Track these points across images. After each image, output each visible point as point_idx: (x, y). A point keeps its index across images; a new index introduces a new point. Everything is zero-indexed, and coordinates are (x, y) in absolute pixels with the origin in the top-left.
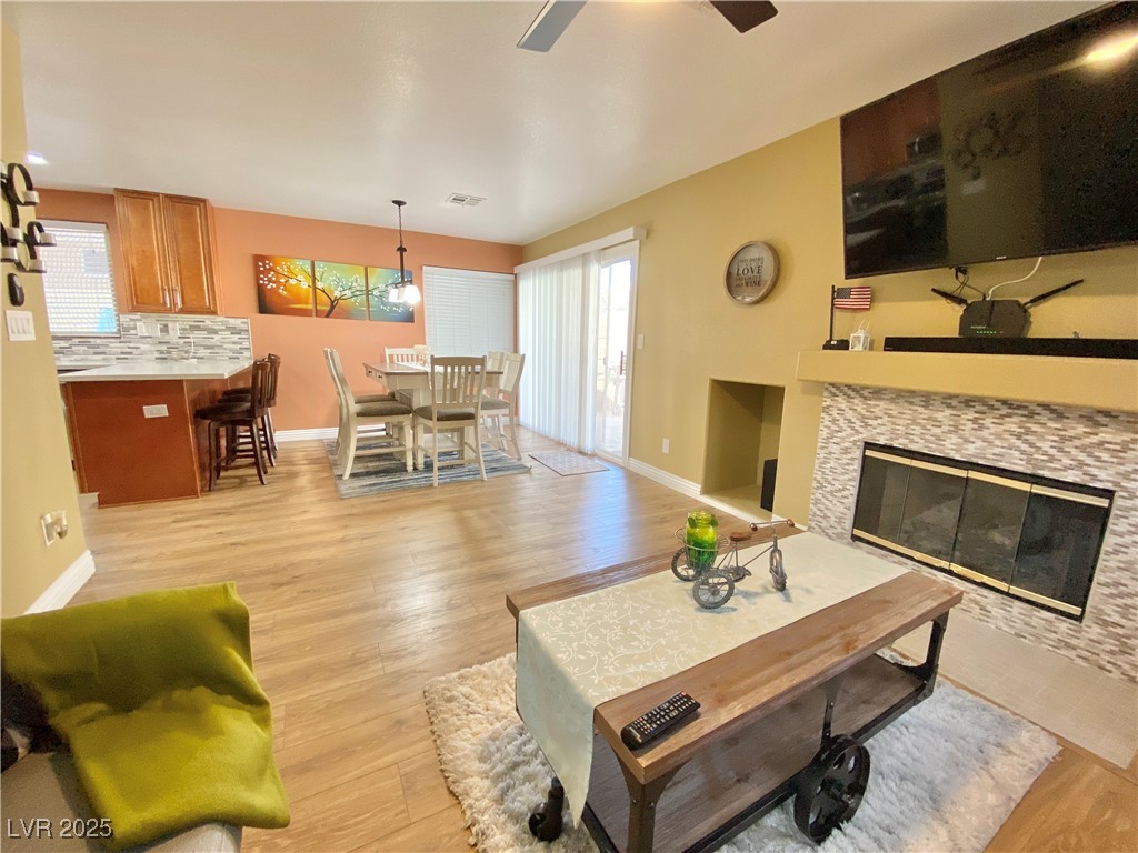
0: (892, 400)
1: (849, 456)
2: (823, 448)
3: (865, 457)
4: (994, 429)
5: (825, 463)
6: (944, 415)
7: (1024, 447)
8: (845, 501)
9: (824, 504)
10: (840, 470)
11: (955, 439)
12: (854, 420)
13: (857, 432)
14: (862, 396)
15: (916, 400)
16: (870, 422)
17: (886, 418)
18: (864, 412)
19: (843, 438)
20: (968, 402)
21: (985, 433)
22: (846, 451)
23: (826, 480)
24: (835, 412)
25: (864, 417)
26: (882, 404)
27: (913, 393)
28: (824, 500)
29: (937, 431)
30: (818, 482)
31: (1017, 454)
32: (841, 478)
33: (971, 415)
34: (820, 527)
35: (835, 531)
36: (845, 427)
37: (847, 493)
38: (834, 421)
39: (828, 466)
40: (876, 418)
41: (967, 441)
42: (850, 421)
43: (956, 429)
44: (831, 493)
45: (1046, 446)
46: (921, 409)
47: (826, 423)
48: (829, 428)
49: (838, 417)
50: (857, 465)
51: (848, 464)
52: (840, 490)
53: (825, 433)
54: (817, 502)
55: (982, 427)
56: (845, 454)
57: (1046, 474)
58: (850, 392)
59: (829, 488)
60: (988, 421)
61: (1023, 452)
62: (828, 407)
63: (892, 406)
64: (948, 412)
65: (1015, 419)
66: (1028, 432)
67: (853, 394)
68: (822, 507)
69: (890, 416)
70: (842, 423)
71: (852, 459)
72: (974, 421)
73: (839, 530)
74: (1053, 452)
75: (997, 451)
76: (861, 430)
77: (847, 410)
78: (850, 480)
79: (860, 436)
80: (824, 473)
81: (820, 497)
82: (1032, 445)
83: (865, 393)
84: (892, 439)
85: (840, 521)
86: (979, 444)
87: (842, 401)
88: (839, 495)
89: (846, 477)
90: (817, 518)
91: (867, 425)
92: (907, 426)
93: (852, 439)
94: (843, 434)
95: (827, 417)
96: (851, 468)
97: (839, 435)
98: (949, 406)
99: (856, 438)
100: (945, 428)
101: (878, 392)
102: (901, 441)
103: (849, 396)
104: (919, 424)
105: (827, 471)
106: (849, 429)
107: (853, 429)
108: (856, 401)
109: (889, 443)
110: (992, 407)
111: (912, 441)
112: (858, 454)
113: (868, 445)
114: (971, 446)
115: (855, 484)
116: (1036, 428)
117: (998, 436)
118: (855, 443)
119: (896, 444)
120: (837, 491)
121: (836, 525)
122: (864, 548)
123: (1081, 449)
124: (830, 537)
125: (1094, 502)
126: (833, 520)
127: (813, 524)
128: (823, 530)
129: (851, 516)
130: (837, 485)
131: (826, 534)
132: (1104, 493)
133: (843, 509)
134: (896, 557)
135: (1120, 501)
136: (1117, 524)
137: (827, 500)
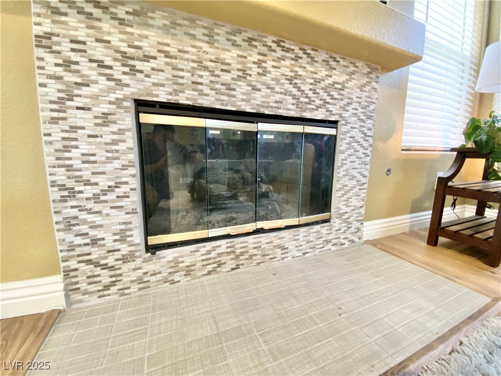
1: (114, 128)
2: (54, 121)
3: (139, 125)
4: (275, 73)
5: (66, 149)
6: (231, 56)
7: (295, 91)
8: (124, 202)
9: (85, 222)
10: (101, 155)
11: (242, 87)
12: (108, 62)
16: (139, 65)
17: (162, 60)
18: (124, 47)
19: (95, 97)
21: (267, 79)
22: (105, 119)
23: (79, 180)
28: (83, 216)
29: (226, 78)
30: (62, 187)
31: (290, 99)
32: (109, 167)
33: (256, 57)
34: (89, 262)
35: (118, 255)
36: (93, 75)
38: (67, 64)
39: (75, 153)
40: (147, 58)
42: (101, 65)
44: (96, 198)
45: (306, 88)
46: (206, 47)
47: (51, 69)
48: (59, 78)
49: (74, 57)
50: (131, 141)
51: (115, 142)
52: (111, 189)
53: (53, 90)
54: (69, 224)
55: (265, 73)
56: (105, 124)
57: (308, 115)
59: (89, 191)
60: (269, 64)
61: (294, 97)
62: (48, 36)
65: (287, 63)
66: (297, 76)
68: (84, 228)
69: (167, 55)
70: (87, 69)
71: (121, 132)
72: (259, 63)
73: (125, 249)
74: (310, 94)
75: (278, 97)
76: (126, 79)
78: (124, 167)
79: (127, 91)
80: (69, 168)
81: (75, 212)
82: (299, 89)
84: (176, 92)
86: (265, 91)
88: (111, 196)
89: (117, 164)
90: (79, 251)
91: (134, 71)
92: (193, 71)
93: (112, 97)
94: (94, 89)
95: (50, 58)
96: (122, 147)
97: (85, 91)
99: (119, 94)
100: (235, 74)
102: (189, 93)
104: (206, 68)
105: (77, 163)
106: (102, 80)
107: (110, 78)
109: (173, 99)
111: (201, 94)
112: (129, 121)
113: (143, 105)
114: (257, 95)
115: (136, 170)
116: (301, 72)
117: (276, 80)
118: (118, 102)
119: (183, 100)
120: (104, 192)
121: (117, 245)
122: (168, 254)
123: (324, 89)
124: (112, 268)
125: (331, 131)
126: (109, 241)
127: (73, 264)
128: (97, 265)
129: (137, 221)
130: (104, 182)
131: (105, 267)
132: (334, 124)
133: (122, 216)
134: (209, 245)
135: (342, 128)
136: (341, 146)
137: (90, 211)
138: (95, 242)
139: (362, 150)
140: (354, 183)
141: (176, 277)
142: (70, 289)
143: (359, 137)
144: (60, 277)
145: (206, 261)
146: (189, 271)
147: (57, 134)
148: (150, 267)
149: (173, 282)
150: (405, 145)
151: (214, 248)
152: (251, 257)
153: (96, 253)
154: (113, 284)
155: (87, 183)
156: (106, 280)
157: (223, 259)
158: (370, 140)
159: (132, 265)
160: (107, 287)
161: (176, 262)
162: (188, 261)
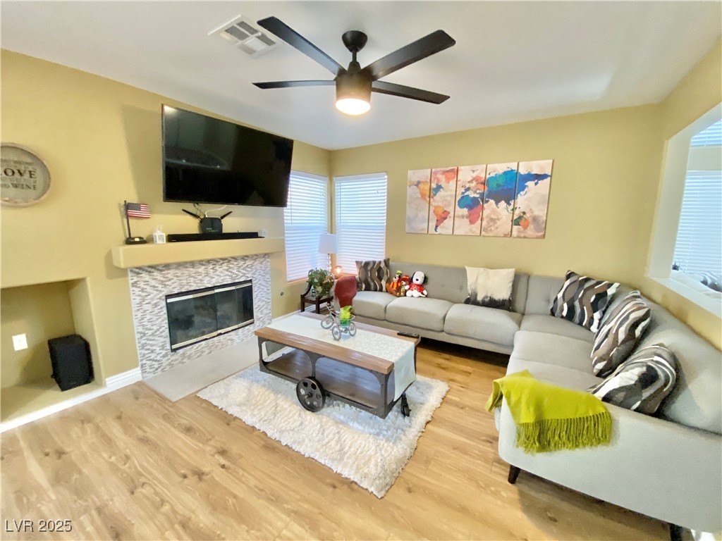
0: (176, 268)
1: (159, 307)
2: (138, 310)
3: (167, 303)
4: (220, 270)
5: (142, 319)
6: (202, 269)
7: (230, 274)
8: (163, 334)
9: (149, 344)
10: (155, 318)
11: (207, 278)
12: (156, 285)
13: (161, 291)
14: (158, 270)
15: (188, 265)
16: (167, 283)
17: (175, 279)
18: (162, 279)
19: (152, 299)
20: (209, 261)
21: (217, 273)
22: (156, 305)
23: (147, 329)
24: (142, 285)
25: (162, 281)
26: (172, 272)
27: (186, 263)
28: (148, 342)
29: (200, 277)
30: (141, 333)
31: (228, 277)
32: (157, 322)
33: (212, 267)
34: (150, 360)
35: (161, 355)
36: (152, 291)
37: (163, 329)
38: (143, 290)
39: (145, 319)
40: (170, 280)
41: (212, 278)
42: (154, 287)
43: (207, 274)
44: (153, 335)
45: (235, 271)
46: (191, 269)
47: (138, 293)
48: (139, 295)
49: (145, 287)
50: (165, 310)
51: (159, 312)
52: (158, 330)
53: (138, 300)
55: (216, 270)
56: (156, 307)
57: (237, 281)
58: (150, 269)
59: (150, 332)
60: (217, 268)
61: (230, 276)
62: (136, 282)
63: (177, 272)
64: (203, 267)
65: (225, 264)
66: (230, 268)
67: (153, 270)
68: (148, 347)
69: (177, 276)
70: (149, 289)
71: (161, 308)
72: (213, 268)
73: (164, 352)
74: (237, 273)
75: (222, 278)
76: (163, 289)
77: (150, 280)
78: (163, 321)
79: (163, 293)
80: (143, 325)
81: (145, 341)
82: (231, 272)
83: (160, 268)
84: (181, 288)
85: (163, 347)
86: (216, 277)
87: (145, 276)
88: (158, 333)
90: (147, 356)
91: (165, 285)
92: (187, 279)
93: (158, 297)
94: (152, 296)
95: (137, 289)
96: (162, 313)
97: (149, 297)
98: (203, 265)
99: (161, 295)
100: (203, 275)
101: (167, 266)
103: (150, 272)
104: (192, 277)
105: (145, 323)
106: (155, 292)
107: (157, 290)
108: (155, 274)
109: (179, 291)
110: (217, 262)
111: (191, 286)
112: (163, 304)
113: (168, 296)
114: (214, 279)
115: (167, 321)
116: (231, 266)
117: (221, 272)
118: (160, 298)
119: (183, 290)
120: (156, 332)
121: (161, 351)
122: (181, 351)
123: (243, 269)
124: (159, 361)
125: (249, 284)
126: (157, 349)
127: (144, 362)
128: (153, 360)
129: (168, 340)
130: (155, 328)
131: (156, 361)
132: (251, 281)
133: (162, 340)
134: (197, 345)
135: (254, 282)
136: (254, 289)
137: (151, 340)
138: (153, 351)
139: (265, 288)
140: (264, 303)
141: (184, 361)
142: (144, 372)
143: (264, 283)
144: (139, 368)
145: (196, 352)
146: (189, 357)
147: (139, 314)
148: (174, 358)
149: (183, 363)
150: (288, 280)
151: (199, 346)
152: (216, 347)
153: (153, 356)
154: (159, 367)
155: (150, 329)
156: (156, 366)
157: (204, 349)
158: (270, 283)
159: (166, 358)
160: (157, 369)
161: (184, 354)
162: (189, 353)
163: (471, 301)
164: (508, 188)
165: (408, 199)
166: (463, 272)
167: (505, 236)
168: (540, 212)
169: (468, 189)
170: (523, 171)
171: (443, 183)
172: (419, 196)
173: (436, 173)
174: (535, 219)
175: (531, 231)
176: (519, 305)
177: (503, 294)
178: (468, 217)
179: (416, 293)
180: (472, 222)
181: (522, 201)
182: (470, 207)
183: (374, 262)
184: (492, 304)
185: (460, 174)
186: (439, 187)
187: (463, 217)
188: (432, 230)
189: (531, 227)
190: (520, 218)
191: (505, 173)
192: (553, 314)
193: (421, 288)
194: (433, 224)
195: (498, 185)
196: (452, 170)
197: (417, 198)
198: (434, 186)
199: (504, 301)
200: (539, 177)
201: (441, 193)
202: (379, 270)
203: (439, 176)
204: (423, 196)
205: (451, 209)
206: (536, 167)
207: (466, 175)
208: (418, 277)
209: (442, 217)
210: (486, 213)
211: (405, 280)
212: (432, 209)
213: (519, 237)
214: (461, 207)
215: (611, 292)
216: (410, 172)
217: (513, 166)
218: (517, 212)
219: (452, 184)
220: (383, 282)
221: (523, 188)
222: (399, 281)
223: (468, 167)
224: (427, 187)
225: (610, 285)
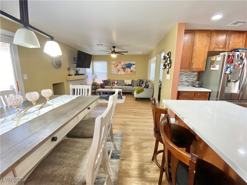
11: (78, 83)
14: (72, 81)
15: (75, 80)
25: (73, 83)
64: (77, 81)
65: (80, 81)
77: (71, 83)
104: (76, 83)
163: (126, 85)
164: (129, 66)
165: (112, 67)
166: (124, 81)
167: (130, 74)
168: (134, 70)
169: (123, 66)
170: (131, 63)
171: (118, 64)
172: (114, 66)
173: (117, 62)
174: (134, 71)
175: (133, 73)
176: (133, 85)
177: (130, 83)
178: (123, 71)
179: (116, 85)
180: (124, 72)
181: (132, 68)
182: (124, 69)
183: (106, 80)
184: (129, 85)
185: (121, 63)
186: (118, 65)
187: (122, 71)
188: (117, 73)
189: (133, 72)
190: (132, 71)
191: (129, 63)
192: (137, 86)
193: (117, 84)
194: (117, 72)
195: (128, 65)
196: (120, 62)
197: (114, 67)
198: (117, 65)
199: (131, 85)
200: (134, 64)
201: (118, 66)
202: (108, 81)
203: (118, 63)
204: (115, 67)
205: (120, 69)
206: (134, 63)
207: (122, 63)
208: (116, 82)
209: (119, 71)
210: (126, 70)
211: (113, 83)
212: (117, 69)
213: (131, 74)
214: (122, 69)
215: (144, 81)
216: (112, 62)
217: (130, 62)
218: (131, 70)
219: (120, 65)
220: (109, 84)
221: (132, 66)
222: (112, 83)
223: (123, 62)
224: (115, 65)
225: (144, 80)
